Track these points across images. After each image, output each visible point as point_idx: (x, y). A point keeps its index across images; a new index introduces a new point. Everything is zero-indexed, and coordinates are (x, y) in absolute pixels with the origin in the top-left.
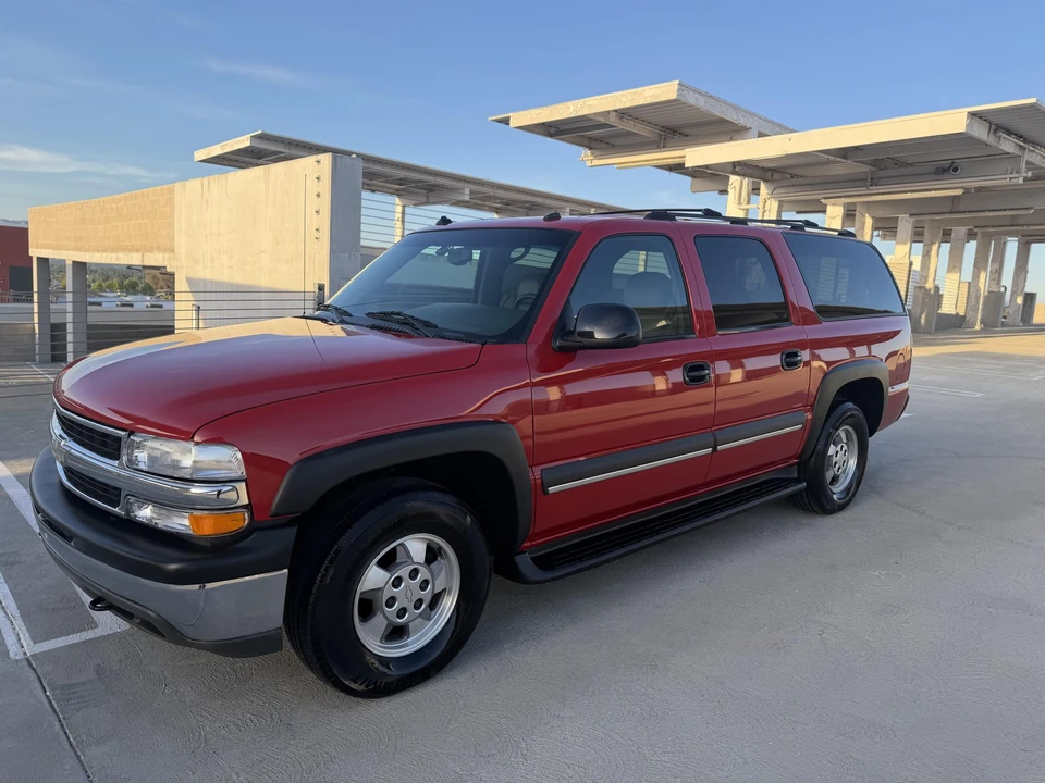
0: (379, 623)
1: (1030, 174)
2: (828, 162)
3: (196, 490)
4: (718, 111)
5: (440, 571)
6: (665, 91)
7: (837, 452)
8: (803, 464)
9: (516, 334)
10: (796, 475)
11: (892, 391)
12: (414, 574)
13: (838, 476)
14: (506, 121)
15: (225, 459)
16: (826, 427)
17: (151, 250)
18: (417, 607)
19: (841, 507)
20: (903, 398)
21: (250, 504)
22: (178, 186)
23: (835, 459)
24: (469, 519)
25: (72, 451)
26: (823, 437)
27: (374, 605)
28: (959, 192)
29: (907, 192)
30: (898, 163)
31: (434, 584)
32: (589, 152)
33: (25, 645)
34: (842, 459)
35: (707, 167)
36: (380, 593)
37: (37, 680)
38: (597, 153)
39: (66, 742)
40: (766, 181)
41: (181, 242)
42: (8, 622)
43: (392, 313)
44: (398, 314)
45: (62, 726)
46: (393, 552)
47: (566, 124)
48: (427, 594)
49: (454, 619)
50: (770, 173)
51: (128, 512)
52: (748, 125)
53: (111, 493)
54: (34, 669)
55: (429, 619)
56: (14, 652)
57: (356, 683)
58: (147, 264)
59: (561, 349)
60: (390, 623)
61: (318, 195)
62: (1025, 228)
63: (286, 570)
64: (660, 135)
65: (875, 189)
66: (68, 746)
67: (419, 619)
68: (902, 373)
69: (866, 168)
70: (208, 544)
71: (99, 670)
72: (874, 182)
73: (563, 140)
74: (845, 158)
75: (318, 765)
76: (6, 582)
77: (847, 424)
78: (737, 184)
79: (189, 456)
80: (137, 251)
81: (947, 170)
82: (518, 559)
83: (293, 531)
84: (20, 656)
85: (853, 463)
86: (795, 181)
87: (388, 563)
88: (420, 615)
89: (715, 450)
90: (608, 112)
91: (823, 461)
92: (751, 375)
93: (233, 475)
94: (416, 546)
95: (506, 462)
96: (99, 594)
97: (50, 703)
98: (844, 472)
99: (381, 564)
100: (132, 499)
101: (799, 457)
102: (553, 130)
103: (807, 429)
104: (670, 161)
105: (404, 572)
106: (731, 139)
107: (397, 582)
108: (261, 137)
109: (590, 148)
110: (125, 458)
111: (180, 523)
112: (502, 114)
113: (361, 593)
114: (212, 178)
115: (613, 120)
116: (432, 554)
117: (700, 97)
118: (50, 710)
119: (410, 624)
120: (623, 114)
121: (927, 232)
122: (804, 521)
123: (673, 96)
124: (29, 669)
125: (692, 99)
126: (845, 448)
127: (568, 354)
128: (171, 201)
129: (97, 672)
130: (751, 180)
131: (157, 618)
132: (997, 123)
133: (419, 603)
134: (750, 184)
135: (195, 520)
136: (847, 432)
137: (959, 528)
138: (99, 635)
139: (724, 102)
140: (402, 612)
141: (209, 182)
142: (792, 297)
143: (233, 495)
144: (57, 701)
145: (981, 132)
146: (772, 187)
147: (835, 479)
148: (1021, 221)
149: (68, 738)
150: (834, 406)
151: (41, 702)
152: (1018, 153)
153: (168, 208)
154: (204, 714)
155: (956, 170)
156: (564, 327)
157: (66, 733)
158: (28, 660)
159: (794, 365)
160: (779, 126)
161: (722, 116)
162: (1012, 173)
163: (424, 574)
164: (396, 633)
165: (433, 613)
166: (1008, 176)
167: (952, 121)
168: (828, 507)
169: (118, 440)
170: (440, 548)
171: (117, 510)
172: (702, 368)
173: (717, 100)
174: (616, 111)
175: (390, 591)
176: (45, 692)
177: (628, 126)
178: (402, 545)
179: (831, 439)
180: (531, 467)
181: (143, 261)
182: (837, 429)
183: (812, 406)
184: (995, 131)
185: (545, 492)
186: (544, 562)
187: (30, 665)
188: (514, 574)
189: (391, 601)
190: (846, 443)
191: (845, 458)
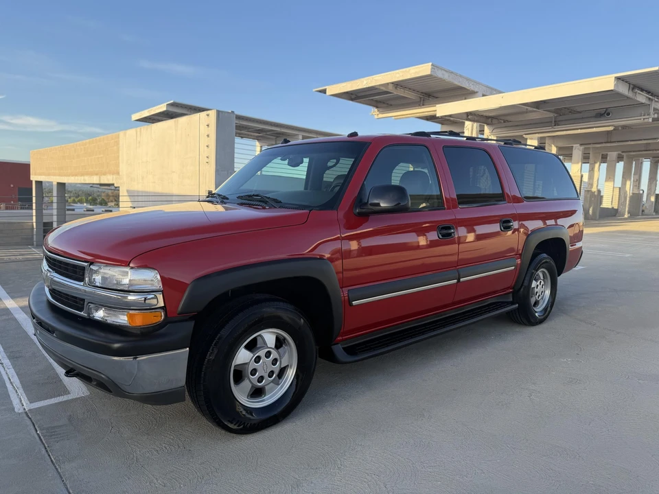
0: (246, 385)
1: (656, 116)
2: (527, 112)
3: (131, 297)
4: (457, 82)
5: (285, 353)
6: (424, 69)
7: (537, 286)
8: (515, 293)
9: (331, 204)
10: (511, 299)
11: (571, 248)
12: (268, 354)
13: (539, 301)
14: (324, 91)
15: (150, 278)
16: (530, 269)
17: (105, 174)
18: (270, 376)
19: (541, 321)
20: (579, 252)
21: (165, 306)
22: (121, 134)
23: (536, 290)
24: (302, 320)
25: (55, 278)
26: (529, 275)
27: (243, 373)
28: (611, 128)
29: (578, 129)
30: (572, 111)
31: (281, 362)
32: (376, 110)
33: (24, 404)
34: (541, 290)
35: (450, 116)
36: (247, 366)
37: (32, 424)
38: (381, 110)
39: (49, 460)
40: (488, 124)
41: (123, 168)
42: (14, 392)
43: (254, 195)
44: (257, 196)
45: (47, 451)
46: (255, 341)
47: (360, 92)
48: (276, 368)
49: (295, 383)
50: (490, 120)
51: (89, 314)
52: (476, 90)
53: (78, 302)
54: (30, 418)
55: (278, 385)
56: (18, 408)
57: (232, 423)
58: (102, 182)
59: (360, 214)
60: (253, 386)
61: (208, 136)
62: (655, 152)
63: (188, 349)
64: (421, 98)
65: (557, 128)
66: (50, 463)
67: (272, 384)
68: (578, 237)
69: (552, 115)
70: (139, 332)
71: (70, 419)
72: (557, 123)
73: (360, 102)
74: (537, 108)
75: (207, 474)
76: (13, 368)
77: (543, 268)
78: (470, 127)
79: (127, 276)
80: (97, 174)
81: (603, 114)
82: (333, 347)
83: (192, 324)
84: (21, 411)
85: (548, 292)
86: (507, 124)
87: (252, 347)
88: (272, 381)
89: (459, 281)
90: (388, 84)
91: (528, 291)
92: (479, 238)
93: (154, 288)
94: (269, 337)
95: (325, 283)
96: (71, 366)
97: (40, 438)
98: (542, 298)
99: (247, 347)
100: (92, 306)
101: (513, 288)
102: (353, 96)
103: (518, 269)
104: (427, 114)
105: (262, 353)
106: (465, 99)
107: (258, 359)
108: (173, 105)
109: (377, 107)
110: (87, 279)
111: (122, 319)
112: (322, 87)
113: (235, 366)
114: (142, 128)
115: (391, 88)
116: (280, 343)
117: (444, 72)
118: (39, 441)
119: (266, 387)
120: (397, 84)
121: (591, 156)
122: (517, 330)
123: (428, 72)
124: (27, 418)
125: (440, 74)
126: (542, 283)
127: (364, 217)
128: (117, 143)
129: (69, 420)
130: (479, 124)
131: (107, 379)
132: (633, 83)
133: (272, 373)
134: (478, 127)
135: (131, 317)
136: (543, 273)
137: (618, 333)
138: (70, 398)
139: (461, 76)
140: (261, 379)
141: (140, 131)
142: (507, 191)
143: (154, 301)
144: (44, 437)
145: (624, 90)
146: (492, 128)
147: (536, 303)
148: (651, 148)
149: (51, 458)
150: (535, 256)
151: (34, 437)
152: (648, 102)
153: (115, 147)
154: (136, 444)
155: (608, 114)
156: (361, 200)
157: (49, 455)
158: (26, 413)
159: (508, 228)
160: (495, 90)
161: (459, 84)
162: (644, 115)
163: (274, 355)
164: (257, 393)
165: (280, 381)
166: (642, 117)
167: (606, 83)
168: (532, 321)
169: (83, 268)
170: (285, 339)
171: (82, 313)
172: (449, 228)
173: (456, 74)
174: (392, 83)
175: (253, 365)
176: (37, 431)
177: (401, 93)
178: (260, 335)
179: (533, 277)
180: (342, 288)
181: (100, 180)
182: (537, 271)
183: (520, 255)
184: (633, 89)
185: (351, 305)
186: (350, 351)
187: (28, 416)
188: (331, 357)
189: (254, 372)
190: (543, 280)
191: (543, 289)
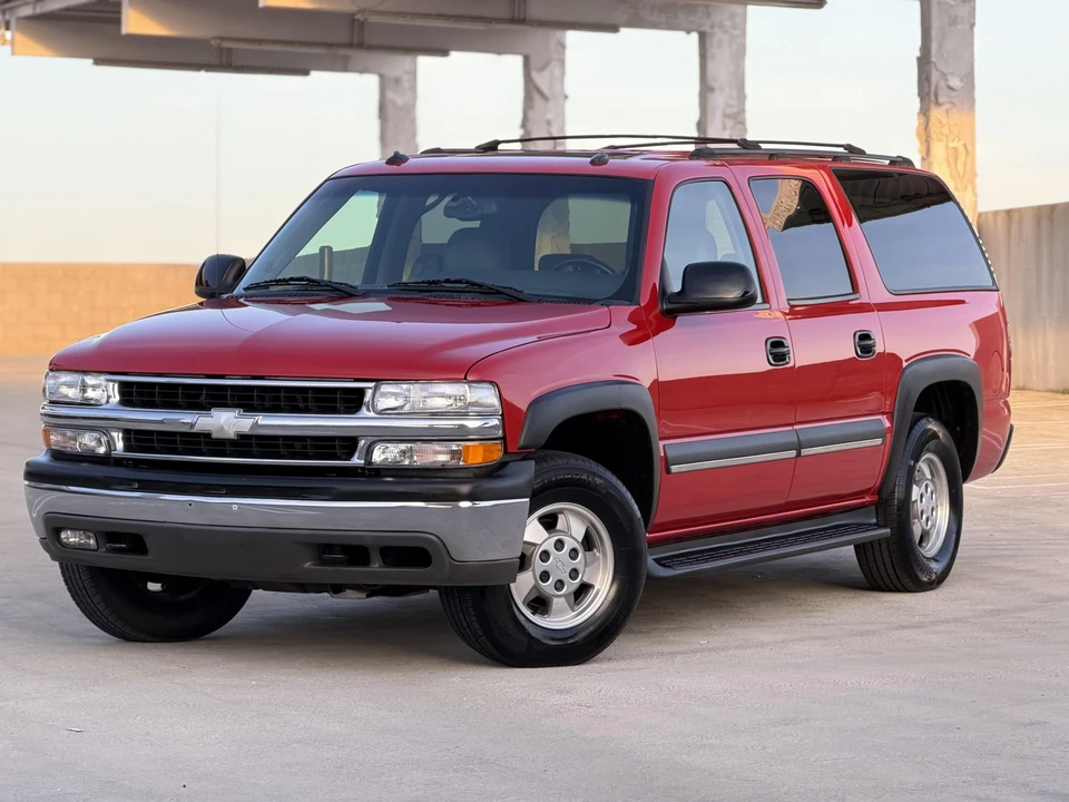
7: (922, 496)
9: (626, 293)
13: (928, 533)
15: (487, 396)
21: (504, 438)
23: (919, 506)
34: (930, 508)
51: (366, 459)
63: (528, 500)
77: (929, 451)
83: (533, 464)
85: (943, 515)
89: (799, 455)
91: (905, 511)
93: (491, 410)
101: (879, 491)
103: (888, 445)
126: (931, 488)
127: (669, 317)
131: (438, 541)
135: (467, 449)
136: (930, 463)
147: (924, 536)
156: (664, 289)
159: (868, 351)
169: (361, 392)
172: (781, 344)
179: (913, 475)
180: (661, 439)
182: (917, 460)
185: (669, 471)
190: (932, 480)
191: (933, 503)
